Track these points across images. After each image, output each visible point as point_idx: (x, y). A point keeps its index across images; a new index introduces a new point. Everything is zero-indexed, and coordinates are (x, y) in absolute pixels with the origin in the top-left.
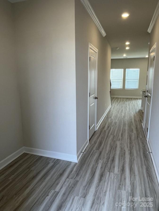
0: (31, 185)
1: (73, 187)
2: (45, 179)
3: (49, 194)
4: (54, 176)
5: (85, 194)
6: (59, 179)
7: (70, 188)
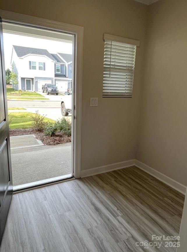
0: (143, 206)
1: (111, 230)
2: (146, 218)
3: (119, 211)
4: (147, 228)
5: (91, 234)
6: (136, 228)
7: (113, 228)
